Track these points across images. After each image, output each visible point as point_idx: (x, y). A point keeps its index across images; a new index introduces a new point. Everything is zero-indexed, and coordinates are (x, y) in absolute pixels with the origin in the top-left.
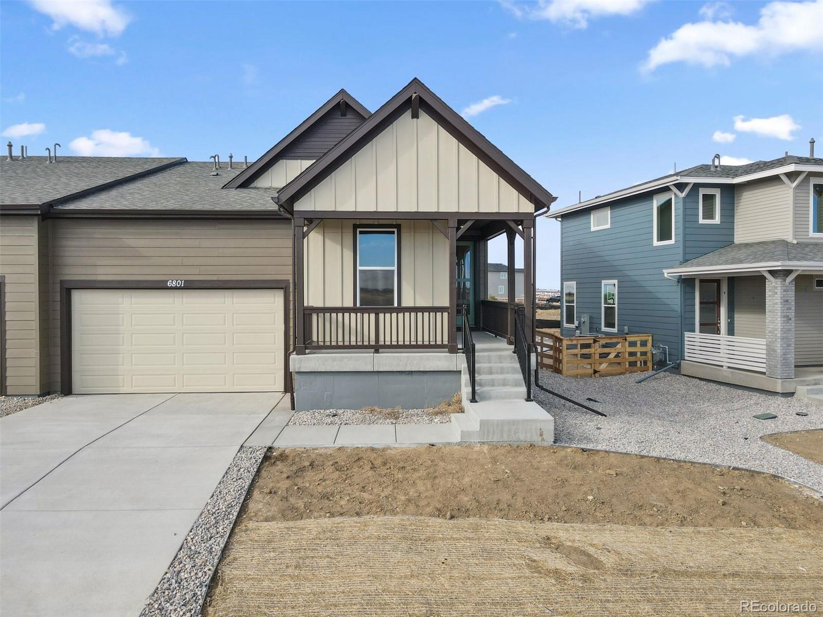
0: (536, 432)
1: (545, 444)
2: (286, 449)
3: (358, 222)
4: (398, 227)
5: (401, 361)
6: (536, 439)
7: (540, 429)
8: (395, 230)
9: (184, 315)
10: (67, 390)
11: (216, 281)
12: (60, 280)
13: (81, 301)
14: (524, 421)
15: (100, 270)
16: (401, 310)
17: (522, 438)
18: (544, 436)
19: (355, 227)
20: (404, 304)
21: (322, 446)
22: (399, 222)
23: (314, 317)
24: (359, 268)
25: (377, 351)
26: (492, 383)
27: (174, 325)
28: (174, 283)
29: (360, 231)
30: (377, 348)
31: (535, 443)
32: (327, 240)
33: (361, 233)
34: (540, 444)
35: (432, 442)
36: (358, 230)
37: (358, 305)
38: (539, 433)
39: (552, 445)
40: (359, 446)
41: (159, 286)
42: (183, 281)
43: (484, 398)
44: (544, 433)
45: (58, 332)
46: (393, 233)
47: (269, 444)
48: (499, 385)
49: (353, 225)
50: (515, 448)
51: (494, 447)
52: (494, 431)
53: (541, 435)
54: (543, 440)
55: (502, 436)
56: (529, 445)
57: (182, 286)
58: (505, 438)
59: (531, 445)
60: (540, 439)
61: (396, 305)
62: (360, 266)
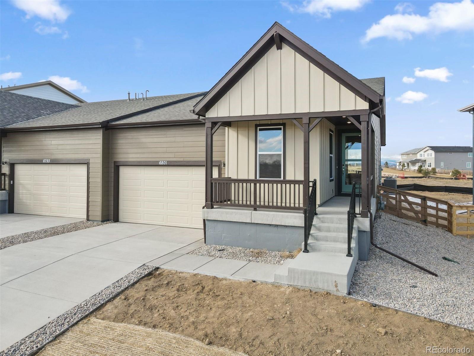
0: (332, 283)
1: (340, 294)
2: (166, 270)
3: (258, 123)
4: (284, 125)
5: (269, 217)
6: (332, 289)
7: (335, 282)
8: (282, 127)
9: (168, 181)
10: (116, 219)
11: (182, 161)
12: (114, 161)
13: (124, 172)
14: (322, 273)
15: (131, 156)
16: (285, 182)
17: (321, 287)
18: (339, 288)
19: (257, 126)
20: (288, 178)
21: (186, 271)
22: (284, 121)
23: (233, 185)
24: (259, 153)
25: (255, 209)
26: (326, 239)
27: (164, 186)
28: (162, 163)
29: (259, 129)
30: (255, 208)
31: (331, 292)
32: (239, 136)
33: (260, 130)
34: (335, 293)
35: (254, 279)
36: (258, 128)
37: (258, 178)
38: (334, 284)
39: (345, 296)
40: (208, 274)
41: (155, 165)
42: (166, 162)
43: (314, 250)
44: (338, 285)
45: (112, 189)
46: (280, 129)
47: (157, 266)
48: (331, 241)
49: (255, 125)
50: (312, 293)
51: (297, 290)
52: (298, 277)
53: (336, 286)
54: (338, 290)
55: (305, 282)
56: (325, 293)
57: (166, 164)
58: (307, 284)
59: (327, 293)
60: (335, 289)
61: (282, 179)
62: (259, 152)
